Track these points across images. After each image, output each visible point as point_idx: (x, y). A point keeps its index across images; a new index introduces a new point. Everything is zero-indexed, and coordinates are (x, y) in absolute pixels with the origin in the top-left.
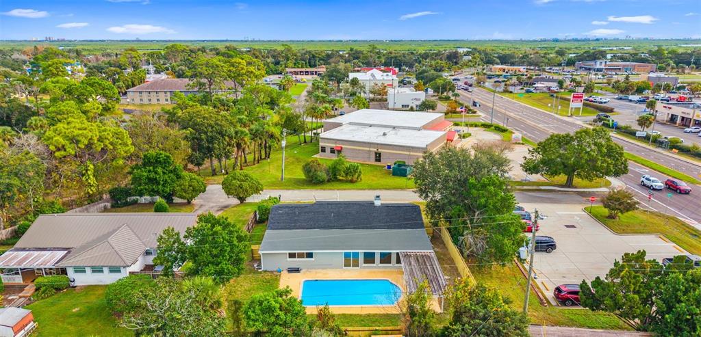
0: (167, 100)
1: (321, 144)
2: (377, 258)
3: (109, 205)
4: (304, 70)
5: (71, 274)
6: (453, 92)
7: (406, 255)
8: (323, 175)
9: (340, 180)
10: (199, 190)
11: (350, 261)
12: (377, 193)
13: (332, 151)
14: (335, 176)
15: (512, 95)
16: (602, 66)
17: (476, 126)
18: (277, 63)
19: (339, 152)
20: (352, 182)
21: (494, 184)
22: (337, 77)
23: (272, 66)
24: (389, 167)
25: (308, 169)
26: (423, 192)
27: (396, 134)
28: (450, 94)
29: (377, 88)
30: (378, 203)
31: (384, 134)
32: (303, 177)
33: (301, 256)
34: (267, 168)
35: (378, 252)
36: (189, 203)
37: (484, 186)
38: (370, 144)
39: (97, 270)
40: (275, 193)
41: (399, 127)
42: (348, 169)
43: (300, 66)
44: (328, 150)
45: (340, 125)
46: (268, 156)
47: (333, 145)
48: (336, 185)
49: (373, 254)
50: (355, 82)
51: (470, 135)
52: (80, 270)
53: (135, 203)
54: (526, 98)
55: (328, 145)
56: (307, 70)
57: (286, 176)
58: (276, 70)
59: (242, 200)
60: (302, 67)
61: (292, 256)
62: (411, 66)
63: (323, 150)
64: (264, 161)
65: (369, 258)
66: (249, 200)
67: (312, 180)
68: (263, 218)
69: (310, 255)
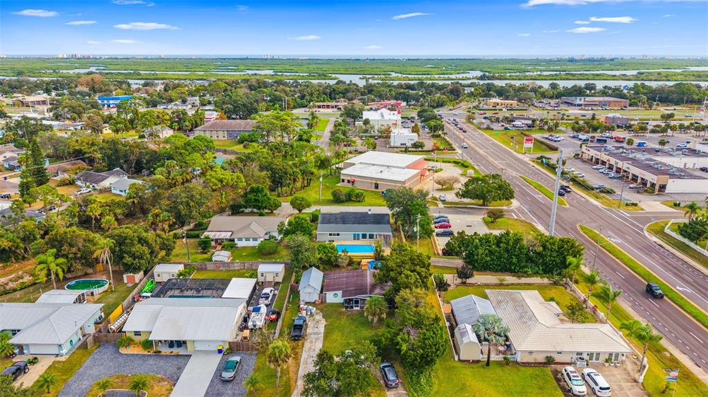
0: (224, 137)
1: (342, 177)
2: (368, 237)
3: (230, 213)
4: (325, 104)
5: (236, 241)
6: (443, 131)
7: (380, 235)
8: (343, 198)
9: (353, 201)
10: (277, 206)
11: (356, 237)
12: (370, 208)
13: (349, 181)
14: (350, 198)
15: (493, 132)
16: (582, 102)
17: (449, 162)
18: (302, 97)
19: (353, 182)
20: (359, 201)
21: (418, 205)
22: (353, 115)
23: (298, 100)
24: (383, 192)
25: (335, 194)
26: (391, 207)
27: (389, 171)
28: (440, 132)
29: (383, 128)
30: (370, 213)
31: (381, 172)
32: (332, 198)
33: (334, 235)
34: (310, 192)
35: (368, 233)
36: (272, 212)
37: (414, 205)
38: (372, 178)
39: (248, 239)
40: (318, 208)
41: (391, 166)
42: (358, 194)
43: (322, 99)
44: (346, 181)
45: (354, 164)
46: (309, 184)
47: (349, 178)
48: (351, 203)
49: (366, 234)
50: (366, 122)
51: (442, 170)
52: (240, 239)
53: (243, 212)
54: (502, 134)
55: (346, 178)
56: (329, 104)
57: (322, 198)
58: (302, 104)
59: (300, 211)
60: (324, 101)
61: (330, 235)
62: (417, 100)
63: (343, 181)
64: (307, 188)
65: (364, 236)
66: (304, 211)
67: (337, 200)
68: (314, 219)
69: (338, 235)
